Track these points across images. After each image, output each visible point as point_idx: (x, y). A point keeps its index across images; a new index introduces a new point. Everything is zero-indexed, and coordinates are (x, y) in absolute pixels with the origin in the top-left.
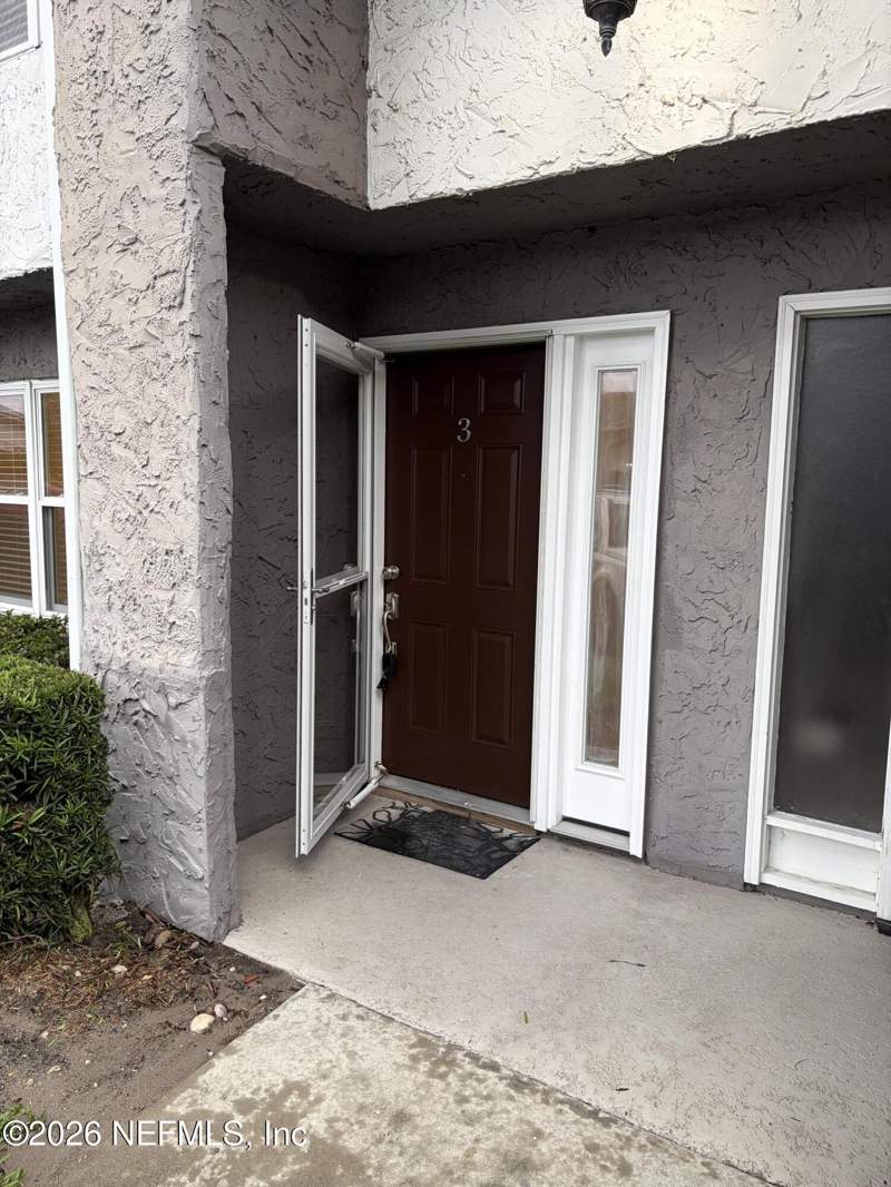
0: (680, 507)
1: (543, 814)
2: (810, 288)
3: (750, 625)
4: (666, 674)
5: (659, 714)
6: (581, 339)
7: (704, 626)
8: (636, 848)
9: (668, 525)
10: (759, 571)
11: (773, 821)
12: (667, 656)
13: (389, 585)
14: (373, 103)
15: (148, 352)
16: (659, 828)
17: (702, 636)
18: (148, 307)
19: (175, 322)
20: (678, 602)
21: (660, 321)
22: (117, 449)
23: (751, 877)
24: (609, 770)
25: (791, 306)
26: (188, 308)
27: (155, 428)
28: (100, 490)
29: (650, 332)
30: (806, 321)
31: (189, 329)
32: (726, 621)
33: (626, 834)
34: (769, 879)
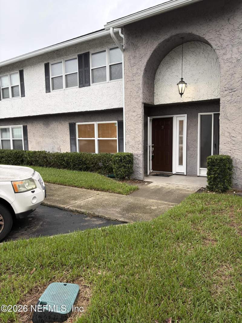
0: (189, 135)
1: (174, 172)
2: (201, 112)
3: (197, 147)
4: (188, 154)
5: (187, 158)
6: (177, 117)
7: (192, 148)
8: (185, 174)
9: (188, 137)
10: (197, 141)
11: (200, 168)
12: (188, 151)
13: (152, 147)
14: (155, 94)
15: (136, 122)
16: (188, 171)
17: (192, 149)
18: (136, 118)
19: (139, 119)
20: (189, 145)
21: (186, 115)
22: (131, 131)
23: (198, 175)
24: (182, 166)
25: (199, 114)
26: (141, 118)
27: (137, 129)
28: (129, 136)
29: (185, 116)
30: (201, 116)
31: (141, 120)
32: (194, 147)
33: (184, 173)
34: (200, 175)
